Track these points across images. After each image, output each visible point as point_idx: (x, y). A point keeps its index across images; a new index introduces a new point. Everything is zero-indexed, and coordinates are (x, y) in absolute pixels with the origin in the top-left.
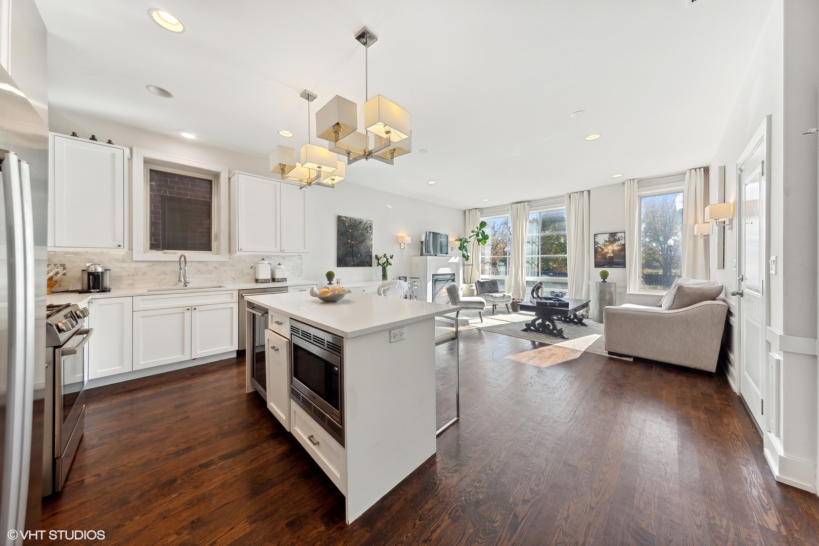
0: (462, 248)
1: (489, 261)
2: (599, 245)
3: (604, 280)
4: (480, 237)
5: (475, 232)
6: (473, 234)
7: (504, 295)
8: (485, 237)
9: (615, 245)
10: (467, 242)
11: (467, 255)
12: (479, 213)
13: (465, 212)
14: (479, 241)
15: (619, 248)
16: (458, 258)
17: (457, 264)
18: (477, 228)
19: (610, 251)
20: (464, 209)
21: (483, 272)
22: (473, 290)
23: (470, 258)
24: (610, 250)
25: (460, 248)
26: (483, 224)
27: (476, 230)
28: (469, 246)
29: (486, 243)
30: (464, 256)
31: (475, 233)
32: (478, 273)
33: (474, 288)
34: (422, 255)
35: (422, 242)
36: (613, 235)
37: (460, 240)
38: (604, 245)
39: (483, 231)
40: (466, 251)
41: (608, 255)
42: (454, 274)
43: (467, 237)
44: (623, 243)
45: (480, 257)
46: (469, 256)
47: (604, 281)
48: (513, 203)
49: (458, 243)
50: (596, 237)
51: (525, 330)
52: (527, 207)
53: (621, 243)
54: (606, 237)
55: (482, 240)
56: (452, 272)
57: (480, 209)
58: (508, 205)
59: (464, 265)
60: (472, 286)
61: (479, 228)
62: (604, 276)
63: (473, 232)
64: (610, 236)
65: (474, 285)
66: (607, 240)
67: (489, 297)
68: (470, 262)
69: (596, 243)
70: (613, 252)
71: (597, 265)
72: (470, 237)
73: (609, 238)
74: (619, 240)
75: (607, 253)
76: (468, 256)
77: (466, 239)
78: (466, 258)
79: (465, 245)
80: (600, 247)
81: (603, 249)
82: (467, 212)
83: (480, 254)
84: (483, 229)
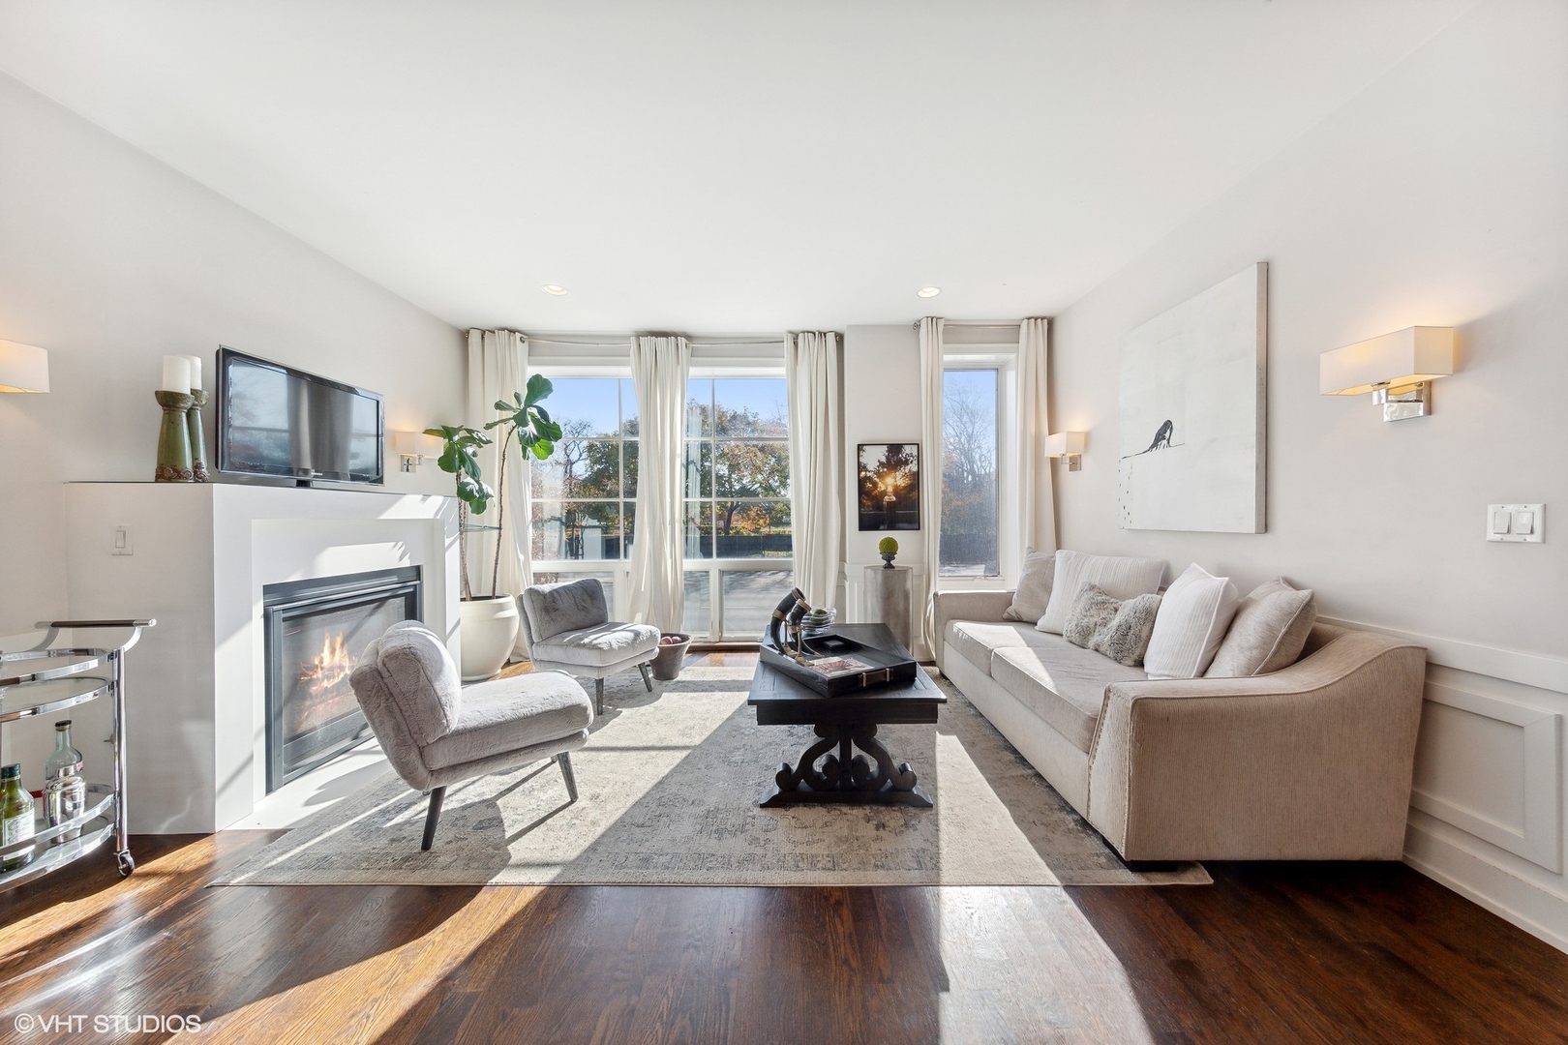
0: (452, 461)
1: (558, 515)
2: (869, 474)
3: (889, 561)
4: (531, 429)
5: (508, 408)
6: (498, 415)
7: (637, 634)
8: (548, 432)
9: (899, 474)
10: (480, 442)
11: (481, 490)
12: (521, 349)
13: (464, 335)
14: (527, 442)
15: (907, 481)
16: (436, 501)
17: (432, 529)
18: (517, 397)
19: (890, 489)
20: (464, 324)
21: (538, 551)
22: (509, 619)
23: (492, 504)
24: (891, 484)
25: (447, 463)
26: (538, 387)
27: (514, 403)
28: (487, 459)
29: (550, 451)
30: (463, 493)
31: (511, 414)
32: (521, 557)
33: (513, 612)
34: (168, 471)
35: (169, 401)
36: (895, 449)
37: (447, 432)
38: (879, 475)
39: (542, 412)
40: (474, 474)
41: (886, 499)
42: (418, 570)
43: (477, 425)
44: (915, 469)
45: (529, 501)
46: (488, 496)
47: (889, 566)
48: (639, 335)
49: (437, 446)
50: (861, 453)
51: (773, 803)
52: (684, 352)
53: (910, 471)
54: (881, 454)
55: (537, 439)
56: (406, 563)
57: (527, 337)
58: (628, 337)
59: (463, 528)
60: (501, 608)
61: (523, 399)
62: (889, 550)
63: (499, 406)
64: (889, 451)
65: (511, 600)
66: (884, 460)
67: (584, 652)
68: (491, 515)
69: (861, 467)
70: (897, 491)
71: (867, 523)
72: (489, 427)
73: (887, 457)
74: (906, 463)
75: (884, 493)
76: (484, 496)
77: (470, 431)
78: (473, 499)
79: (470, 450)
80: (869, 479)
81: (875, 485)
82: (474, 338)
83: (528, 491)
84: (539, 403)
